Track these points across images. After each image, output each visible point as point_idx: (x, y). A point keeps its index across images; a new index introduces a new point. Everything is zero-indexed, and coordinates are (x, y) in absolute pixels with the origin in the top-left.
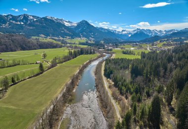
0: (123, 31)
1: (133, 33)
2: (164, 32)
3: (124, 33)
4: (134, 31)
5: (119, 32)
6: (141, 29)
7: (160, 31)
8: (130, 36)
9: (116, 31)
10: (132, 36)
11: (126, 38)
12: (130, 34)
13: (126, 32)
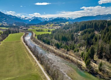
0: (25, 18)
1: (32, 19)
2: (48, 19)
3: (26, 19)
4: (32, 18)
5: (23, 18)
6: (36, 17)
7: (46, 18)
8: (30, 21)
9: (21, 17)
10: (31, 21)
11: (28, 22)
12: (30, 19)
13: (27, 19)
